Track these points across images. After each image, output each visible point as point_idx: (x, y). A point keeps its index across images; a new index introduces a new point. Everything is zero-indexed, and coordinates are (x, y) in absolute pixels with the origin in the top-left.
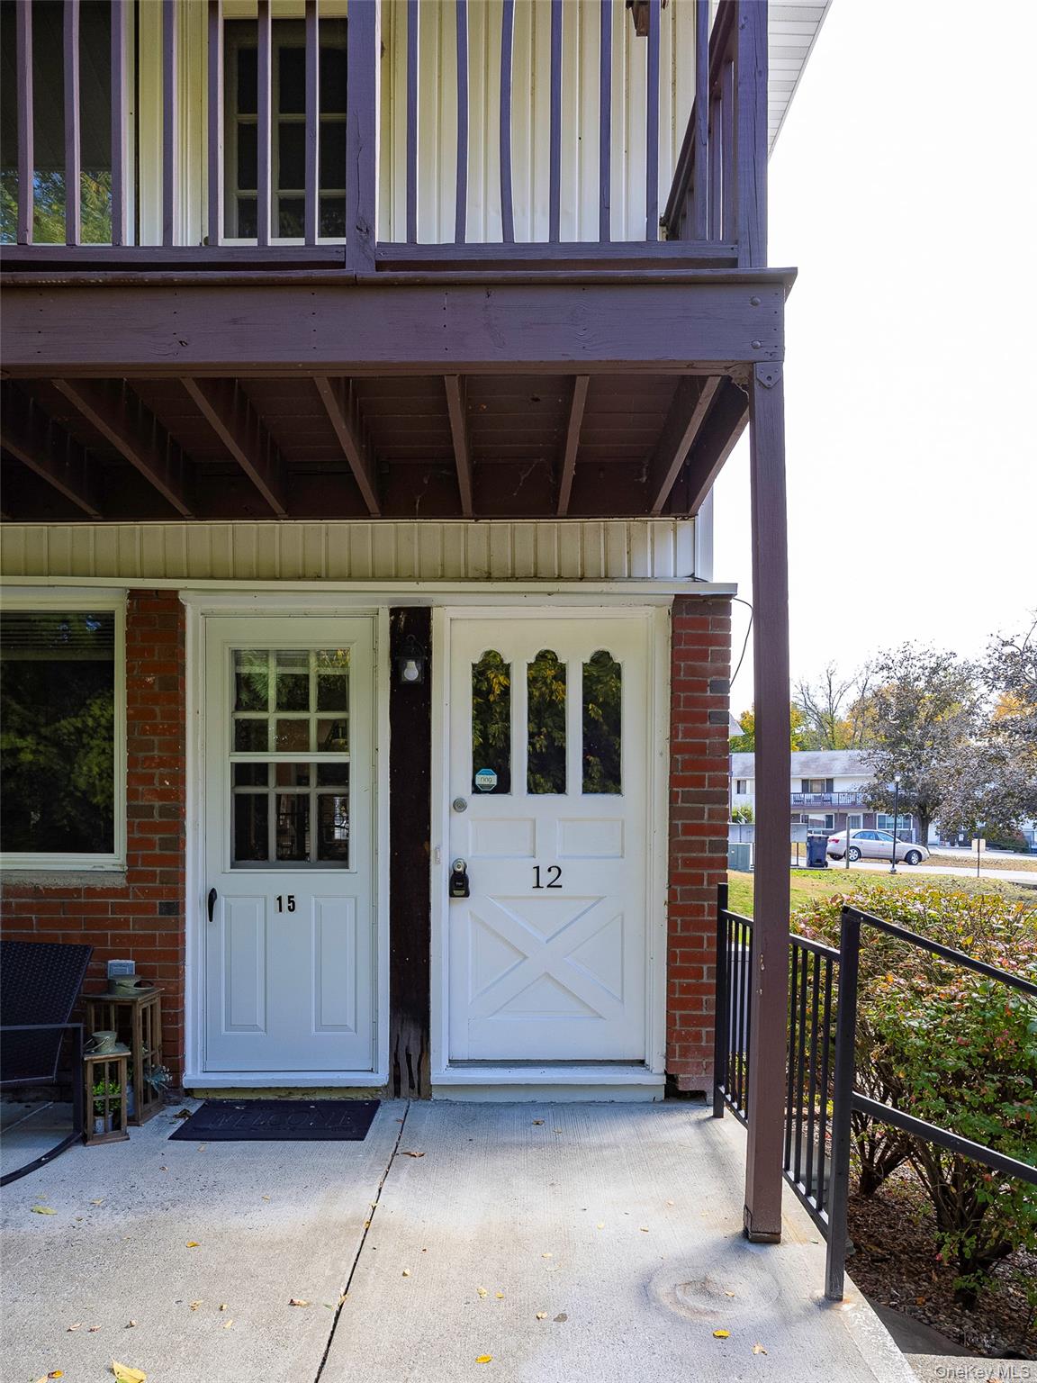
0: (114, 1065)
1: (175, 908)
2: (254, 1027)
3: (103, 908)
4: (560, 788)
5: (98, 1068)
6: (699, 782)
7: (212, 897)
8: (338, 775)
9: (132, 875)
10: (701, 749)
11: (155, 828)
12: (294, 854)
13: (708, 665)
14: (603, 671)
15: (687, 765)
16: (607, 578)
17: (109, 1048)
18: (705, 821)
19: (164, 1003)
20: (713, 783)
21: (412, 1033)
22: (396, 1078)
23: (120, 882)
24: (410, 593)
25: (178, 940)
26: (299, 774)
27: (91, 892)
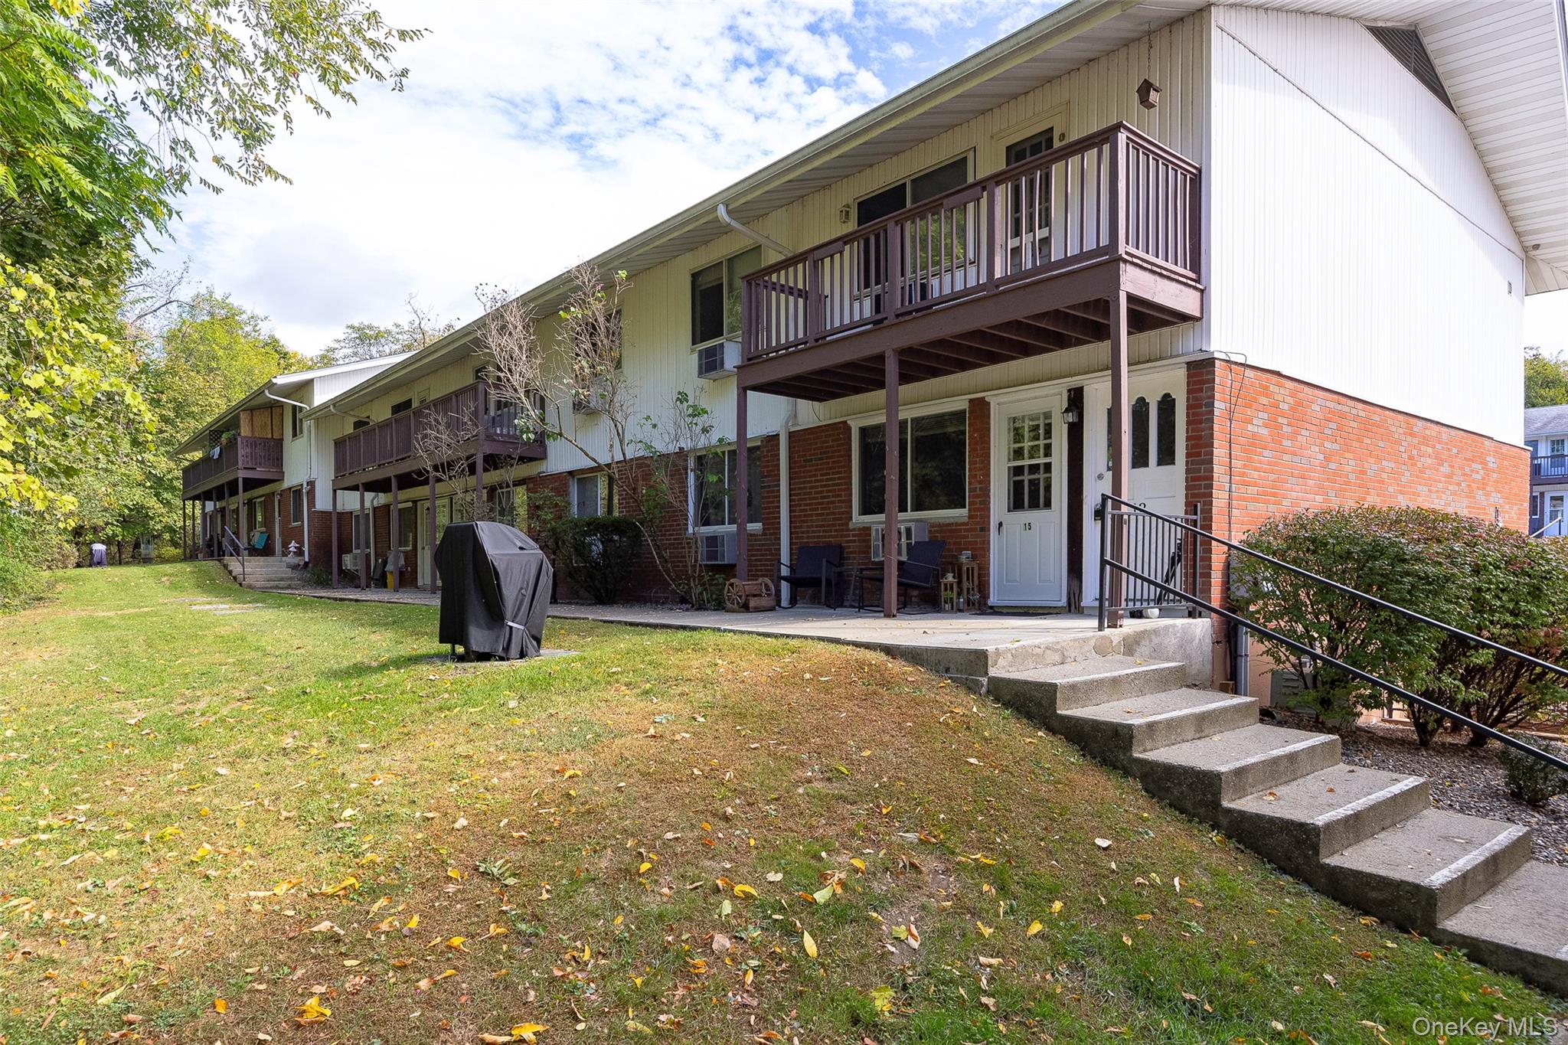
0: (952, 585)
1: (985, 529)
2: (1016, 581)
3: (960, 530)
4: (1146, 465)
5: (946, 585)
6: (1199, 454)
7: (1000, 524)
8: (1048, 467)
9: (970, 517)
10: (1200, 438)
11: (978, 496)
12: (1034, 505)
13: (1204, 394)
14: (1167, 405)
15: (1193, 446)
16: (1161, 359)
17: (950, 578)
18: (1202, 474)
19: (980, 569)
20: (1206, 454)
21: (1075, 583)
22: (1069, 604)
23: (966, 520)
24: (1075, 381)
25: (986, 543)
26: (1034, 468)
27: (957, 524)
